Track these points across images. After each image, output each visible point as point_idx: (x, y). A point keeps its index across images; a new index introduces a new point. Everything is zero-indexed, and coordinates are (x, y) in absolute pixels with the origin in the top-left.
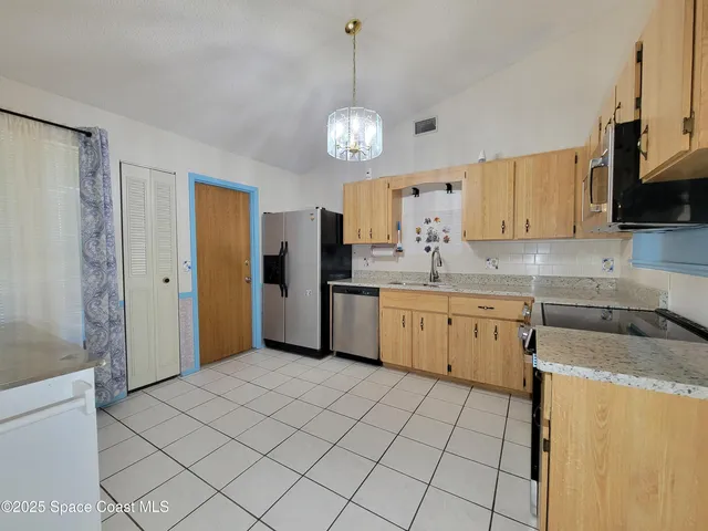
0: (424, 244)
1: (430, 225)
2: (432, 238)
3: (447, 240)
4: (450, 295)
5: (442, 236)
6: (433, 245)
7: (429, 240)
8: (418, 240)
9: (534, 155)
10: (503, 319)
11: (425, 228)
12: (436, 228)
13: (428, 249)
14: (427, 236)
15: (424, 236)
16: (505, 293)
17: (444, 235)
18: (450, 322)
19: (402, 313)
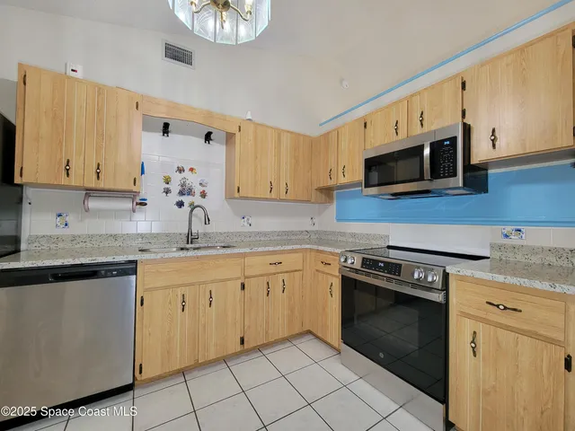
0: (174, 197)
1: (183, 175)
2: (185, 191)
3: (203, 195)
4: (244, 255)
5: (198, 190)
6: (186, 199)
7: (181, 193)
8: (167, 191)
9: (292, 133)
10: (287, 272)
11: (177, 179)
12: (193, 180)
13: (180, 204)
14: (180, 188)
15: (175, 188)
16: (290, 247)
17: (202, 189)
18: (243, 287)
19: (180, 292)
